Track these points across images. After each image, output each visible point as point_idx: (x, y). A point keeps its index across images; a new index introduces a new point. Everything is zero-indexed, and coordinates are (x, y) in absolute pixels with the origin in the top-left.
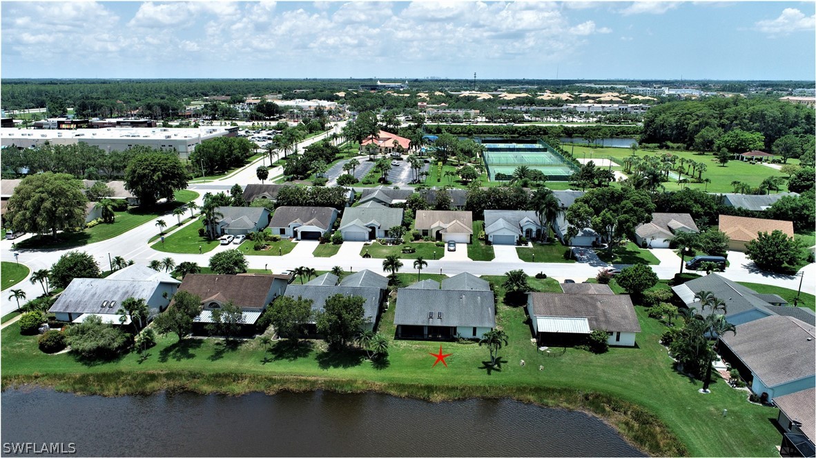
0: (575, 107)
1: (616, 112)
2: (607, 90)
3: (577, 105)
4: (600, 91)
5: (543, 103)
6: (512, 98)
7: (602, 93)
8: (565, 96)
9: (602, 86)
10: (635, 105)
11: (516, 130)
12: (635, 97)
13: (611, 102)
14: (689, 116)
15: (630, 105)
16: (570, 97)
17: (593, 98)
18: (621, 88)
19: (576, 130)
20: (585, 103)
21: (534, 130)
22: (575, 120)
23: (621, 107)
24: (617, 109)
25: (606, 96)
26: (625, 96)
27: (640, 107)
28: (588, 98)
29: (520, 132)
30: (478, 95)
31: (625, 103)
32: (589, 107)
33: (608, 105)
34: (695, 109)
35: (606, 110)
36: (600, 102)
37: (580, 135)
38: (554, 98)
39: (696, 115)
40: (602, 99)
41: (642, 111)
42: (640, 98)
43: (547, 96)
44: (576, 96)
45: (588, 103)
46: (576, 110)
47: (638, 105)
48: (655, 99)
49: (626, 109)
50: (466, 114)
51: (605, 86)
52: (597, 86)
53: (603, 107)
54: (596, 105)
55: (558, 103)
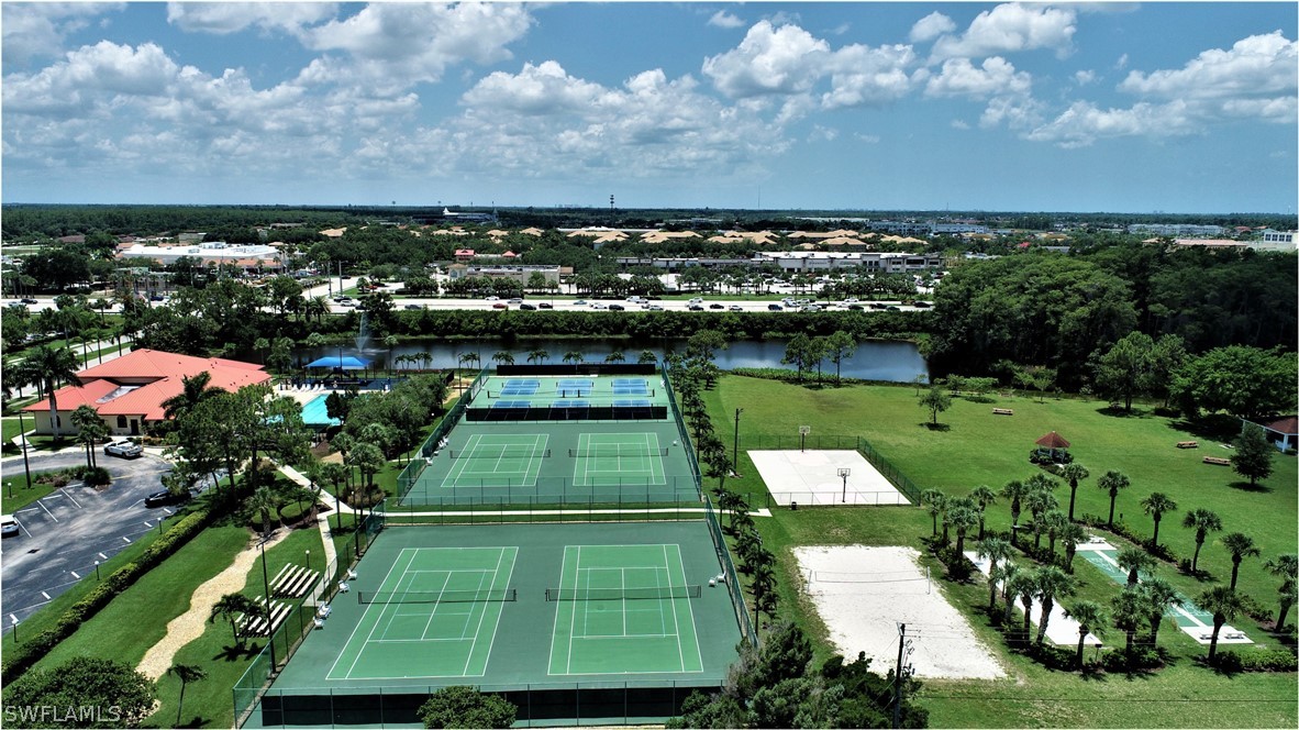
0: (777, 259)
1: (858, 270)
2: (837, 226)
3: (781, 255)
4: (826, 227)
5: (717, 250)
6: (659, 241)
7: (828, 231)
8: (760, 237)
9: (827, 220)
10: (893, 254)
11: (625, 322)
12: (888, 239)
13: (845, 248)
14: (1056, 293)
15: (884, 255)
16: (771, 238)
17: (813, 241)
18: (857, 223)
19: (772, 322)
20: (798, 250)
21: (667, 322)
22: (774, 288)
23: (867, 259)
24: (860, 263)
25: (838, 237)
26: (870, 235)
27: (903, 258)
28: (803, 240)
29: (634, 328)
30: (598, 234)
31: (871, 250)
32: (804, 259)
33: (840, 255)
34: (1070, 275)
35: (837, 264)
36: (825, 248)
37: (781, 334)
38: (740, 240)
39: (1078, 291)
40: (829, 242)
41: (908, 266)
42: (899, 240)
43: (727, 237)
44: (784, 235)
45: (803, 250)
46: (779, 267)
47: (899, 255)
48: (925, 243)
49: (877, 263)
50: (536, 277)
51: (833, 220)
52: (820, 219)
53: (832, 259)
54: (818, 255)
55: (747, 250)
